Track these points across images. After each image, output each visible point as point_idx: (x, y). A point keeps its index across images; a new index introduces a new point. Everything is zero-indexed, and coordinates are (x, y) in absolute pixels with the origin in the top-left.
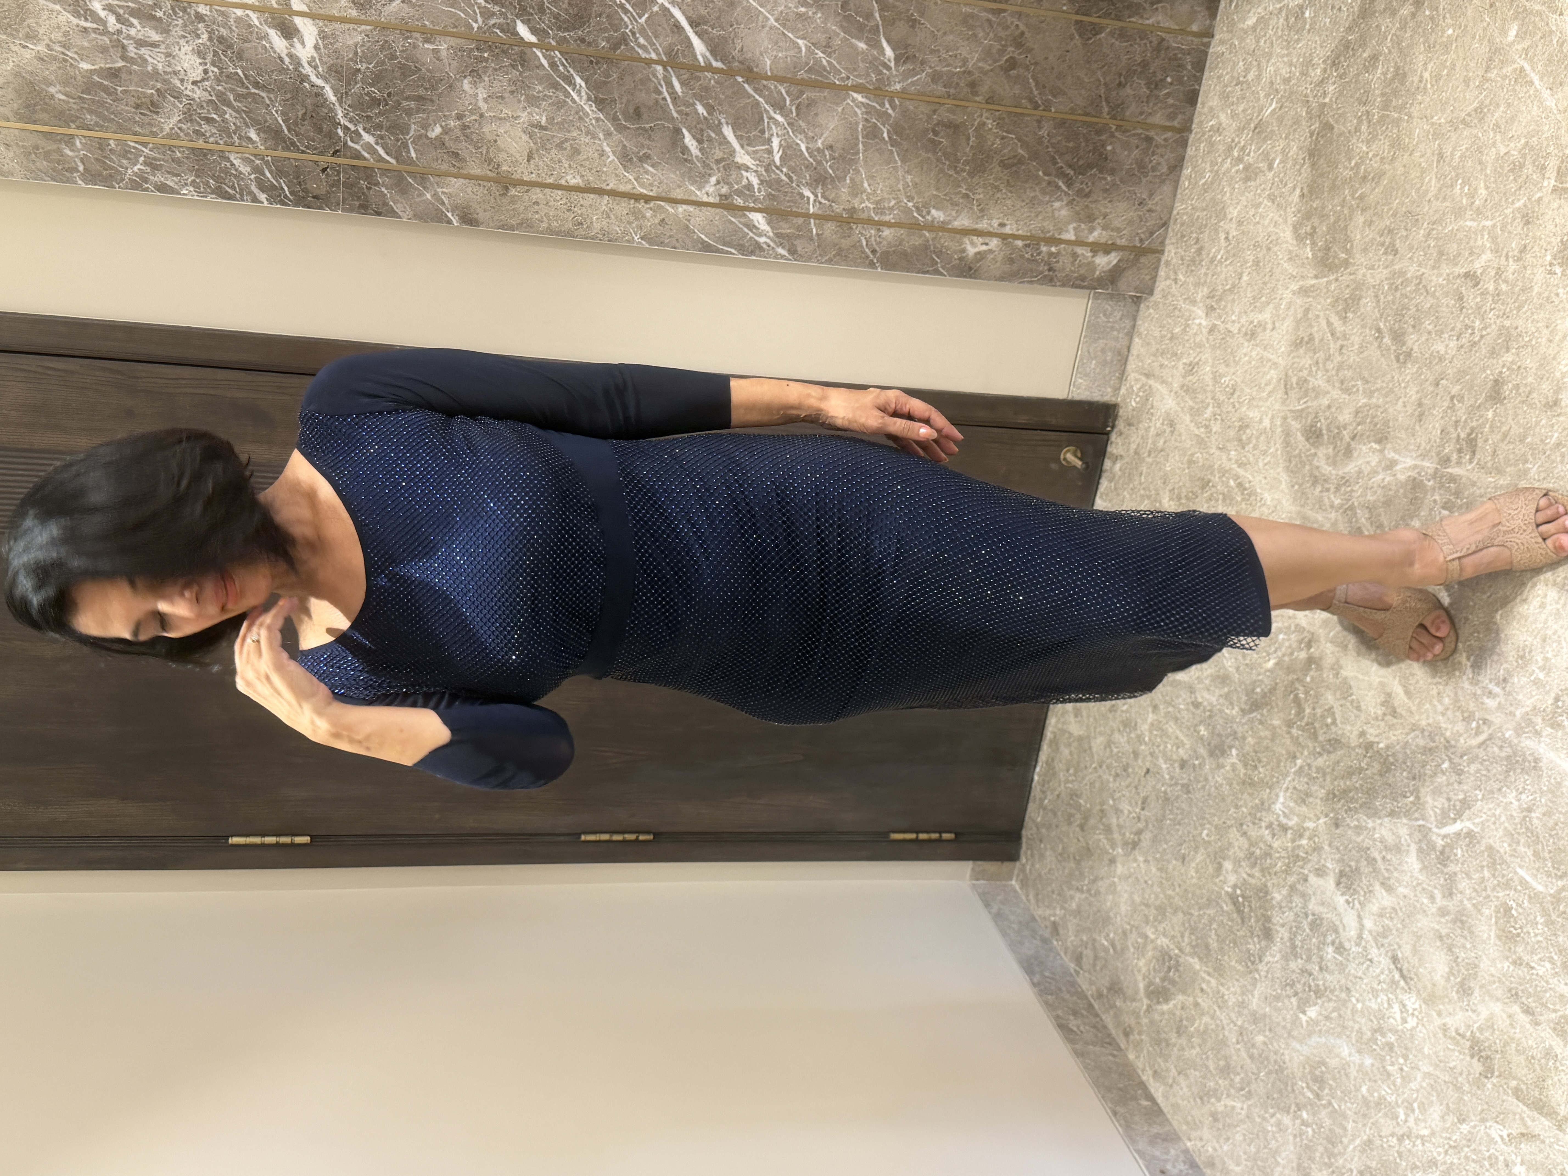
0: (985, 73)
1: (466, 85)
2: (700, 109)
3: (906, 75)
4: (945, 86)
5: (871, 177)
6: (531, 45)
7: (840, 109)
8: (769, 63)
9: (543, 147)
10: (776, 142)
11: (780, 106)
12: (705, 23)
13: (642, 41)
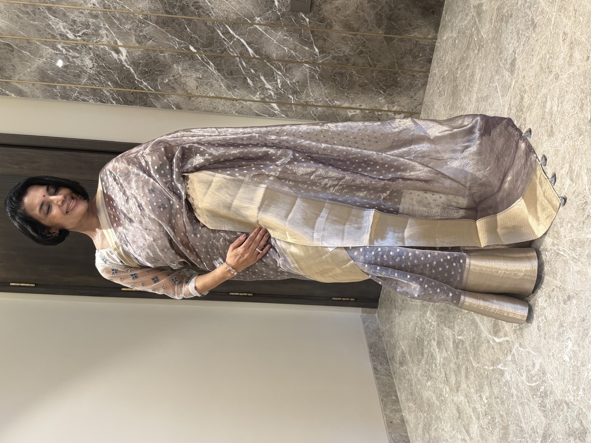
0: (352, 56)
1: (175, 66)
2: (253, 71)
3: (323, 58)
4: (337, 61)
5: (313, 91)
6: (195, 53)
7: (300, 70)
8: (275, 55)
9: (201, 85)
10: (279, 81)
11: (279, 69)
12: (252, 43)
13: (231, 50)
